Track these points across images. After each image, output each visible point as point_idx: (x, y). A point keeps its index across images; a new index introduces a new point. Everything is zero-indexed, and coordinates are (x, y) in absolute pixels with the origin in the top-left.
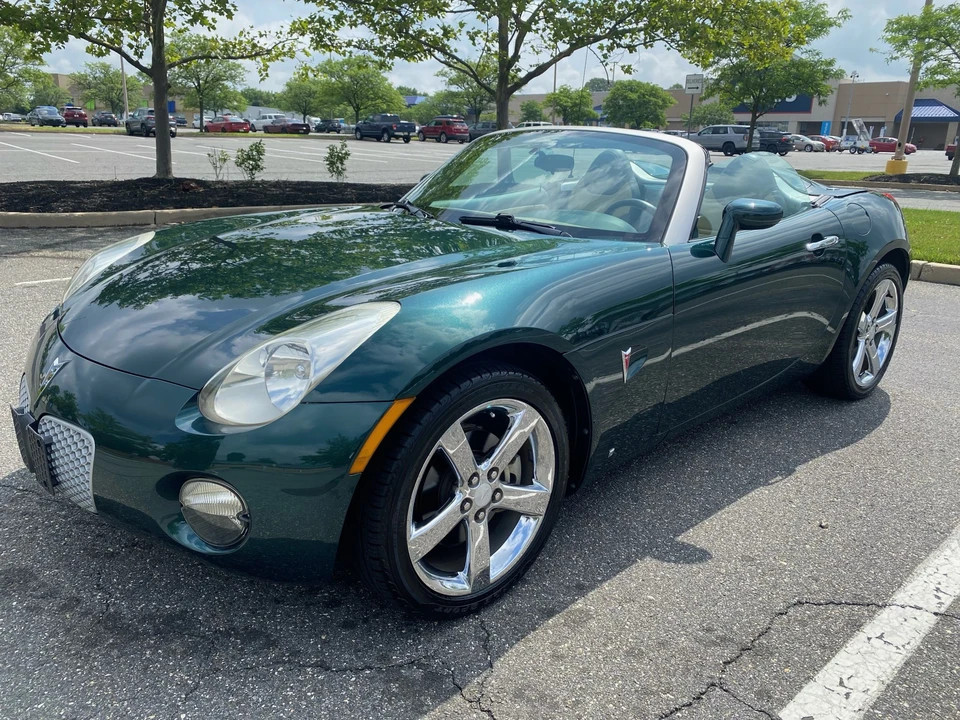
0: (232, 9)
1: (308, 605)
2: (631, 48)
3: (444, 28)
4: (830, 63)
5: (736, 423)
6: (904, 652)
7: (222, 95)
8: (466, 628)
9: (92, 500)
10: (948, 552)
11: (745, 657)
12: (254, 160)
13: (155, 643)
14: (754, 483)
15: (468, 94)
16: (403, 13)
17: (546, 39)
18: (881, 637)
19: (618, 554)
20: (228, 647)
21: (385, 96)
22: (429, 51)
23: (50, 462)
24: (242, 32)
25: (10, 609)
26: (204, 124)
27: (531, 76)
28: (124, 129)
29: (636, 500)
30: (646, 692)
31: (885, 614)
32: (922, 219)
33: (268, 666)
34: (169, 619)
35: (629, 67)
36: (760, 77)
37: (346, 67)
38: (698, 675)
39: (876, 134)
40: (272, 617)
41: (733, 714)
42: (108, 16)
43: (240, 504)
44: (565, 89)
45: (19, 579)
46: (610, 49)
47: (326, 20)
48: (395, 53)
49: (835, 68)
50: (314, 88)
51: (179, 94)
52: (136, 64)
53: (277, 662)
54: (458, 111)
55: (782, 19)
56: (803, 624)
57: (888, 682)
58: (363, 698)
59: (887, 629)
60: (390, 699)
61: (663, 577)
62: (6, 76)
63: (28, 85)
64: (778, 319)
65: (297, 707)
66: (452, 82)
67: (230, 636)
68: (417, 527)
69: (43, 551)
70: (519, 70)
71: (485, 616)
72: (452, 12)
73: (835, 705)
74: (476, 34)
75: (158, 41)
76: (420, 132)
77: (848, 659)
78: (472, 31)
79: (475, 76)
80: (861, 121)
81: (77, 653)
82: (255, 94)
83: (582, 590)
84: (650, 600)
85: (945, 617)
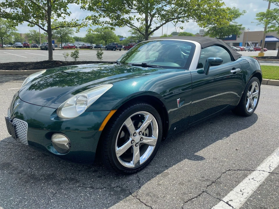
0: (70, 13)
1: (88, 172)
2: (183, 22)
3: (129, 17)
4: (241, 25)
5: (212, 123)
6: (260, 183)
7: (68, 38)
8: (133, 177)
9: (27, 141)
10: (273, 156)
11: (213, 184)
12: (76, 55)
13: (45, 182)
14: (217, 139)
15: (137, 37)
16: (118, 13)
17: (159, 20)
18: (253, 179)
19: (177, 158)
20: (65, 183)
21: (114, 38)
22: (126, 24)
23: (15, 131)
24: (72, 20)
25: (4, 173)
26: (63, 46)
27: (154, 30)
28: (40, 48)
29: (183, 143)
30: (184, 194)
31: (254, 173)
32: (268, 68)
33: (76, 187)
34: (49, 176)
35: (182, 27)
36: (221, 30)
37: (102, 30)
38: (200, 189)
39: (255, 46)
40: (78, 175)
41: (209, 199)
42: (35, 16)
43: (68, 140)
44: (165, 35)
45: (7, 165)
46: (177, 22)
47: (96, 16)
48: (116, 25)
49: (242, 27)
50: (94, 36)
51: (55, 38)
52: (43, 29)
53: (79, 186)
54: (135, 42)
55: (226, 13)
56: (230, 175)
57: (254, 191)
58: (103, 196)
59: (255, 177)
60: (111, 196)
61: (190, 164)
62: (7, 34)
63: (13, 36)
64: (225, 93)
65: (84, 198)
66: (133, 33)
67: (66, 180)
68: (118, 147)
69: (14, 158)
70: (151, 29)
71: (138, 174)
72: (132, 13)
73: (239, 197)
74: (139, 19)
75: (49, 22)
76: (124, 48)
77: (243, 184)
78: (137, 18)
79: (139, 30)
80: (251, 42)
81: (22, 185)
82: (77, 38)
83: (167, 167)
84: (186, 170)
85: (272, 173)
